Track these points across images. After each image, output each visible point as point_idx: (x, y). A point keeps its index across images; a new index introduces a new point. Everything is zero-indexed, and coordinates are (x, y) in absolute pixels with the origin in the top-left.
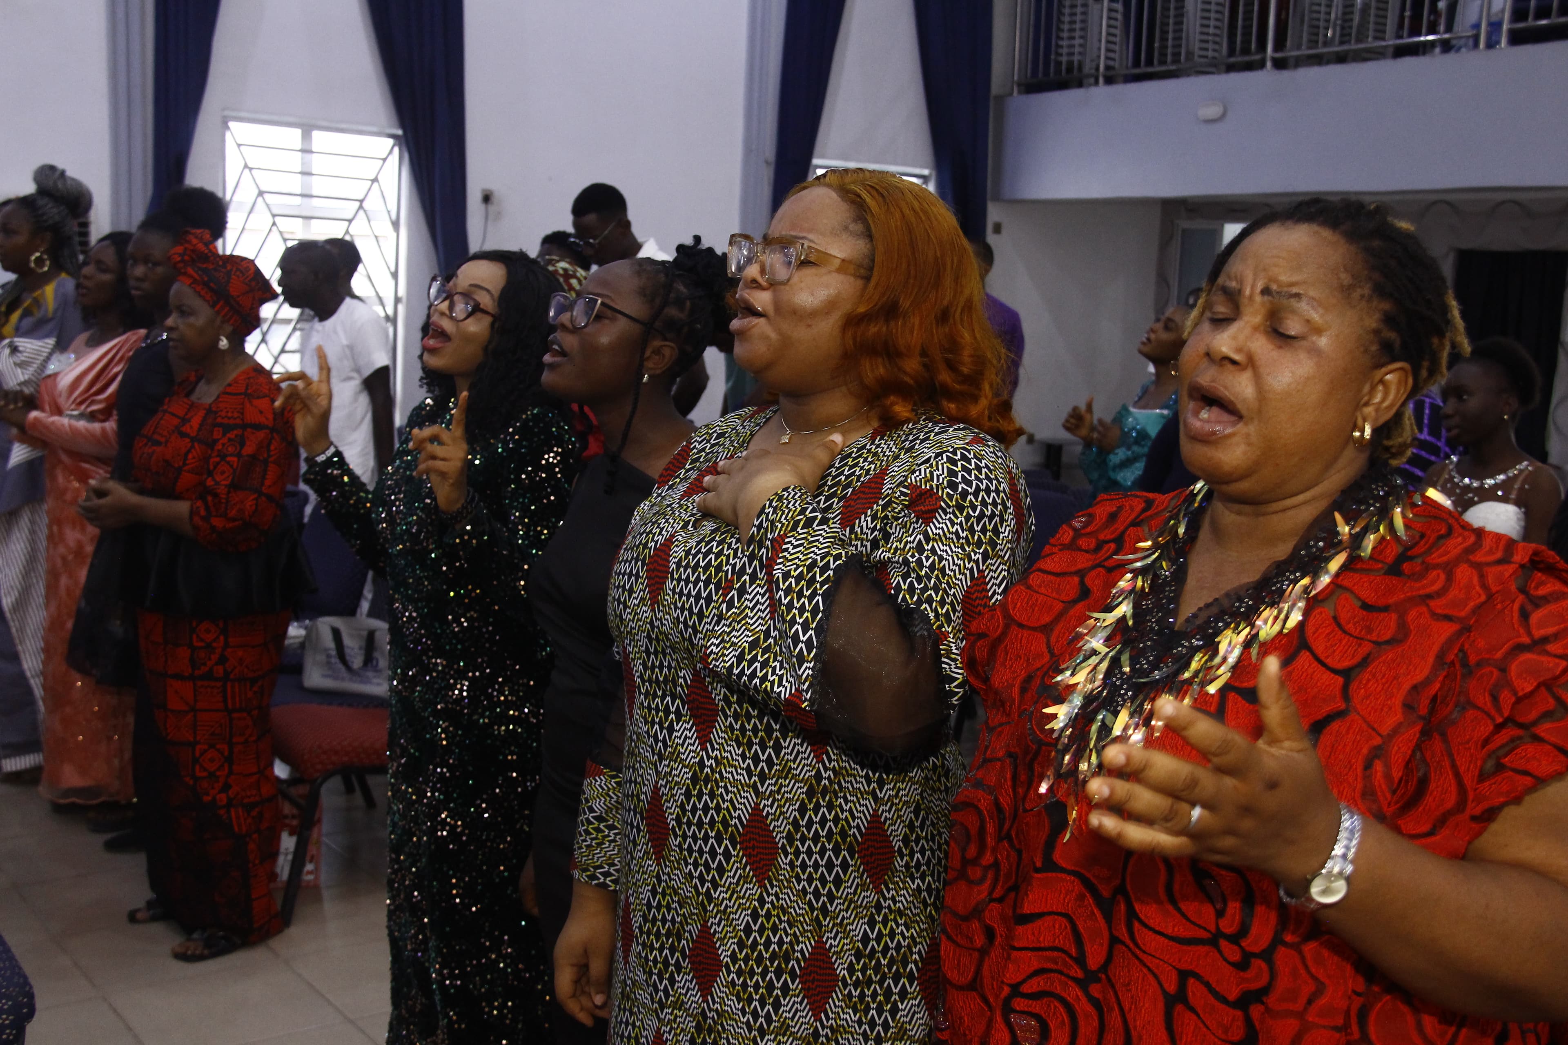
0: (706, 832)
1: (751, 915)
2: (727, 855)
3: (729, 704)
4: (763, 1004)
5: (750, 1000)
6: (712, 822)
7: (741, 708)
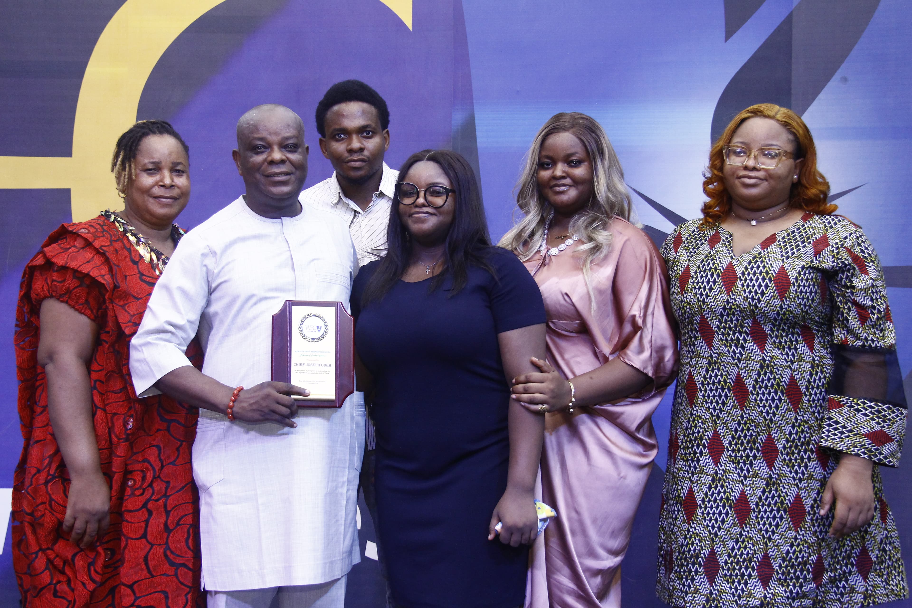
0: (770, 390)
1: (737, 424)
2: (780, 400)
3: (773, 332)
4: (800, 467)
5: (793, 466)
6: (772, 385)
7: (778, 333)
